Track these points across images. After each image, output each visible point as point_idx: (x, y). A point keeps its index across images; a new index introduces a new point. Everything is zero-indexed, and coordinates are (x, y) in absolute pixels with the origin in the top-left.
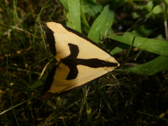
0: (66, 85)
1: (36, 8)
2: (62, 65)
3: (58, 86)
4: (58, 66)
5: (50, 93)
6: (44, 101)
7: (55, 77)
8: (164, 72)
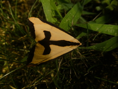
0: (43, 58)
3: (38, 59)
5: (32, 64)
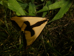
0: (33, 39)
1: (2, 19)
2: (26, 32)
4: (25, 33)
5: (28, 46)
6: (27, 53)
7: (26, 38)
8: (66, 14)
